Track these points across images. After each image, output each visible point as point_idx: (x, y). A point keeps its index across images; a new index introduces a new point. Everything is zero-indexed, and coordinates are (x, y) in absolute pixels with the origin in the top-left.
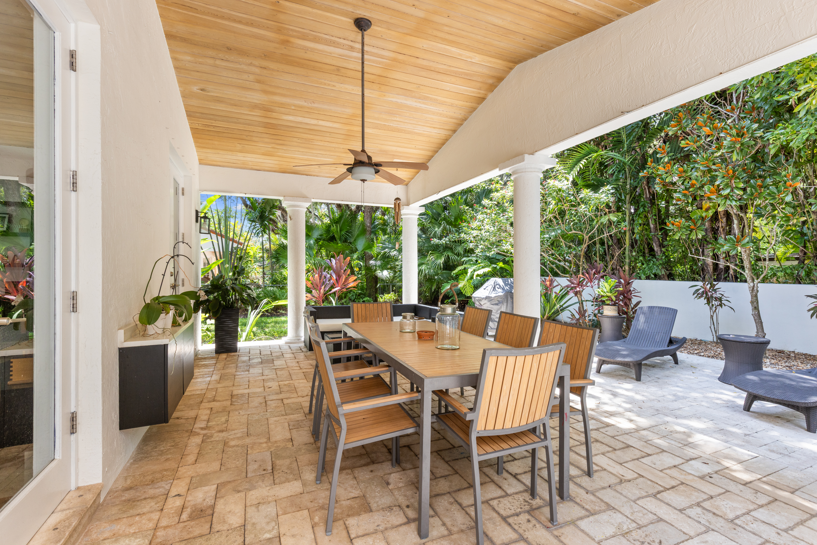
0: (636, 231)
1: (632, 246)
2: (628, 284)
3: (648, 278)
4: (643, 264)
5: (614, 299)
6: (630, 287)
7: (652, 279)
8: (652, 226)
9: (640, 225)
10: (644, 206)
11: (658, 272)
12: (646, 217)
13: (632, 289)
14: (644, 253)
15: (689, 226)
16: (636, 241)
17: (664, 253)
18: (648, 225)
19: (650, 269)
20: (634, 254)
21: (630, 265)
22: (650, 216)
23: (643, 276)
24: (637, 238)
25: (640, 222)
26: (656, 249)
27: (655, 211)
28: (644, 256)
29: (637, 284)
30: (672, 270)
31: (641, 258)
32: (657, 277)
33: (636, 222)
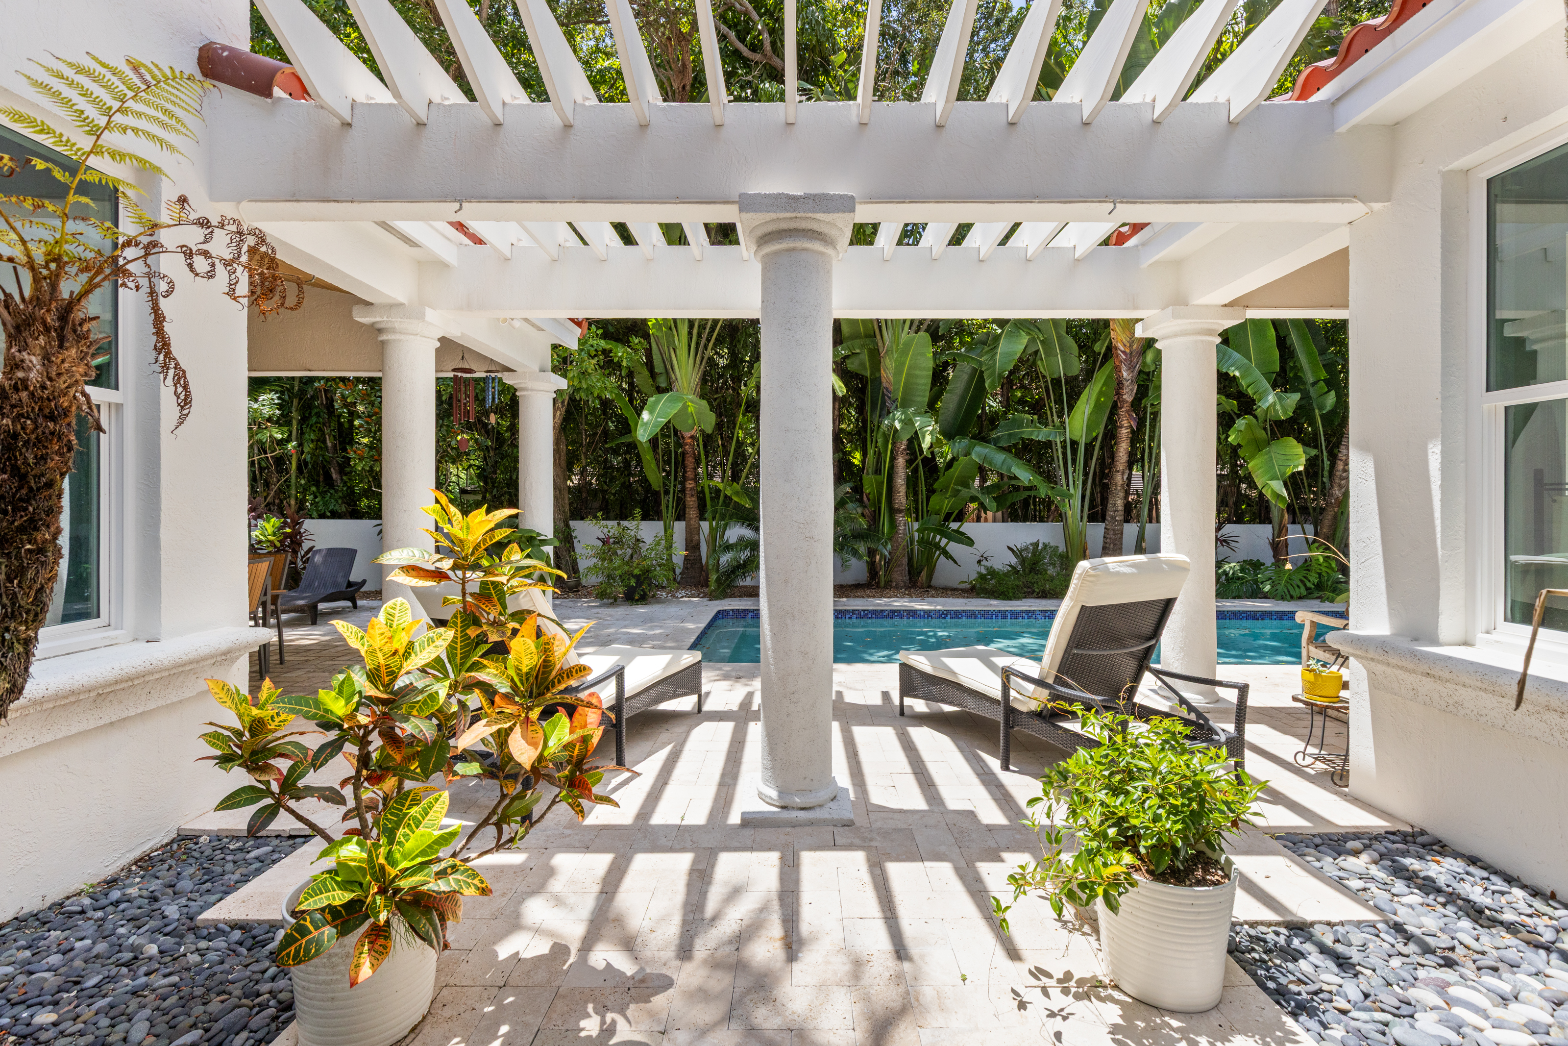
0: (306, 449)
1: (299, 469)
2: (296, 524)
3: (322, 516)
4: (316, 497)
5: (278, 544)
6: (300, 527)
7: (328, 518)
8: (329, 444)
9: (312, 441)
10: (318, 415)
11: (337, 508)
12: (320, 430)
13: (302, 531)
14: (318, 481)
15: (372, 456)
16: (306, 463)
17: (345, 483)
18: (324, 442)
19: (325, 504)
20: (303, 482)
21: (297, 498)
22: (327, 431)
23: (315, 514)
24: (308, 459)
25: (313, 437)
26: (334, 476)
27: (334, 424)
28: (318, 486)
29: (310, 526)
30: (356, 505)
31: (314, 489)
32: (335, 515)
33: (306, 436)
